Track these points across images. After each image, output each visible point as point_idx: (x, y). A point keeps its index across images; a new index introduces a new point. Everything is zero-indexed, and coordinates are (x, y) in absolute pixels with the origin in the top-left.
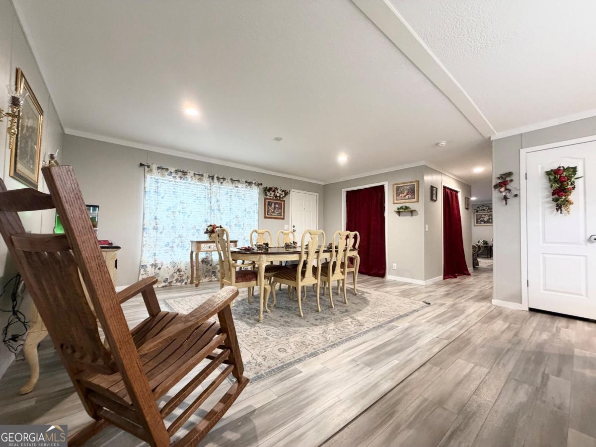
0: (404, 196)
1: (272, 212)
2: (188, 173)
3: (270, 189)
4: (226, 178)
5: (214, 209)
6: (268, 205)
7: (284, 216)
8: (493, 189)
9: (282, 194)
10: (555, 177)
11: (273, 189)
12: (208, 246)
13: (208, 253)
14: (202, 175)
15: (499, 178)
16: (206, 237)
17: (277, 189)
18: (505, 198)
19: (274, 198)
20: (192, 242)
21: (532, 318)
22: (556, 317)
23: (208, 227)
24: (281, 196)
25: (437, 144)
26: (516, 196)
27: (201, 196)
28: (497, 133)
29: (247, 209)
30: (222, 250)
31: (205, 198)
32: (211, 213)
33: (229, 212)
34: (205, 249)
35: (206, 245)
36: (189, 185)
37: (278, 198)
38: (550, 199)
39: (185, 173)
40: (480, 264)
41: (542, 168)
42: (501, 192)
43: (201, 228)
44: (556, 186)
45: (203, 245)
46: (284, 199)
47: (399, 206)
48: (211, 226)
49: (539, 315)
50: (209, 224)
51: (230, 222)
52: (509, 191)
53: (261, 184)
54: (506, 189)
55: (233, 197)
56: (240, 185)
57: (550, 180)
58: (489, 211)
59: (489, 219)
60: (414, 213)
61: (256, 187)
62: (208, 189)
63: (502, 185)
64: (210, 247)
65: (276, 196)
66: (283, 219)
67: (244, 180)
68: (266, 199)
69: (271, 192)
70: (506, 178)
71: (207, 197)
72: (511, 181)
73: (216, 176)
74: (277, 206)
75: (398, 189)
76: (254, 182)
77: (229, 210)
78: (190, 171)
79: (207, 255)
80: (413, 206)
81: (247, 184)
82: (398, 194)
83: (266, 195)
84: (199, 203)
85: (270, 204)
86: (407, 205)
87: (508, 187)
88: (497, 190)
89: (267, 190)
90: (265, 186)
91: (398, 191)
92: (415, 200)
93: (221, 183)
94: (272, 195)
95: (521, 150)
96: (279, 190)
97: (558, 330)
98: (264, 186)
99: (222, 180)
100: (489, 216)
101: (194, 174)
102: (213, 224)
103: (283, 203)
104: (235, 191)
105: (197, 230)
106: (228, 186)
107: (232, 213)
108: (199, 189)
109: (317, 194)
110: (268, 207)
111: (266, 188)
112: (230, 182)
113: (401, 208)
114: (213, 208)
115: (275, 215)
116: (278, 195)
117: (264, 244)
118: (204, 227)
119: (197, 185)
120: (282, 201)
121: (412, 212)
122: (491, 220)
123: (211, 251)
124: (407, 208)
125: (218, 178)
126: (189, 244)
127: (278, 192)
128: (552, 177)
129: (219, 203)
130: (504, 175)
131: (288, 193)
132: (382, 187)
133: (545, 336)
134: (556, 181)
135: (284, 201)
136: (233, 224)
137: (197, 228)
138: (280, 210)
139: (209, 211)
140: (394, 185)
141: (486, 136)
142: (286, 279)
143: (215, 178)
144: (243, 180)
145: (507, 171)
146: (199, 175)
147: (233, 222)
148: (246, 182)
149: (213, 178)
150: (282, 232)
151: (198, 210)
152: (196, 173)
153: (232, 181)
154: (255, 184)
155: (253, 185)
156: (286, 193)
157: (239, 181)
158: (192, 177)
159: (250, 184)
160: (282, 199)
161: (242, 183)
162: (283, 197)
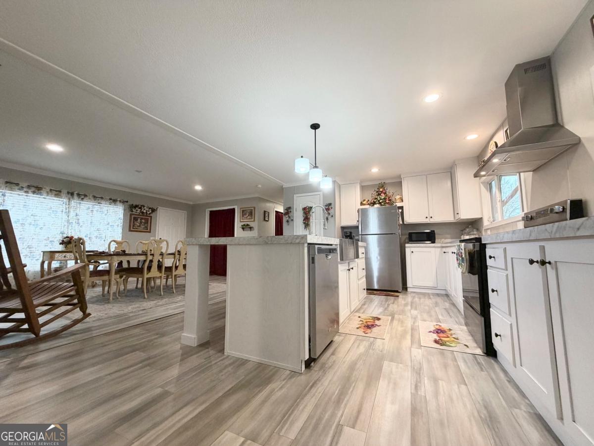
0: (247, 217)
1: (138, 226)
2: (44, 189)
3: (136, 206)
4: (88, 195)
5: (72, 223)
6: (134, 220)
7: (150, 229)
9: (149, 211)
10: (304, 212)
11: (140, 206)
12: (63, 256)
13: (62, 262)
14: (60, 191)
15: (286, 210)
16: (60, 248)
17: (144, 206)
18: (287, 221)
19: (141, 214)
20: (44, 252)
23: (65, 238)
24: (148, 213)
25: (257, 186)
26: (292, 220)
27: (58, 210)
28: (286, 183)
29: (110, 223)
30: (80, 259)
31: (62, 212)
32: (68, 226)
33: (89, 225)
34: (60, 258)
35: (61, 254)
36: (44, 199)
37: (145, 214)
38: (303, 223)
39: (39, 189)
41: (302, 206)
42: (286, 218)
43: (56, 239)
44: (305, 216)
45: (57, 255)
46: (151, 215)
47: (243, 224)
48: (67, 237)
50: (65, 236)
51: (90, 234)
52: (290, 217)
53: (127, 202)
54: (288, 216)
55: (95, 212)
56: (103, 202)
60: (252, 229)
61: (121, 204)
62: (66, 204)
63: (287, 214)
64: (65, 257)
65: (143, 213)
66: (150, 232)
67: (109, 198)
68: (131, 215)
69: (137, 208)
70: (288, 210)
71: (64, 211)
72: (290, 212)
73: (76, 192)
74: (143, 221)
75: (243, 211)
76: (118, 199)
77: (90, 223)
78: (46, 187)
79: (61, 264)
80: (252, 224)
81: (111, 201)
82: (243, 216)
83: (132, 212)
84: (54, 217)
85: (136, 219)
86: (248, 223)
88: (285, 216)
89: (132, 207)
90: (132, 203)
91: (244, 213)
92: (253, 220)
93: (82, 199)
94: (138, 211)
95: (294, 195)
96: (145, 208)
98: (130, 203)
99: (83, 197)
101: (51, 190)
102: (69, 236)
103: (149, 218)
104: (97, 207)
105: (51, 241)
106: (90, 202)
107: (93, 226)
108: (54, 203)
109: (186, 212)
110: (134, 222)
111: (132, 205)
112: (92, 198)
113: (244, 225)
114: (70, 221)
115: (141, 229)
116: (145, 211)
117: (121, 251)
118: (60, 238)
119: (54, 200)
121: (251, 228)
123: (67, 260)
124: (248, 225)
125: (79, 195)
126: (40, 255)
127: (144, 209)
129: (78, 217)
131: (155, 210)
132: (234, 210)
134: (305, 214)
135: (151, 217)
136: (93, 237)
137: (50, 240)
138: (146, 225)
139: (66, 224)
140: (241, 208)
142: (135, 273)
143: (75, 195)
144: (106, 197)
145: (289, 207)
146: (56, 191)
147: (93, 235)
148: (110, 199)
149: (72, 194)
150: (141, 242)
151: (53, 223)
152: (53, 189)
153: (95, 197)
154: (120, 201)
155: (118, 202)
156: (153, 210)
157: (102, 198)
158: (47, 192)
159: (115, 201)
160: (148, 215)
161: (106, 200)
162: (150, 214)
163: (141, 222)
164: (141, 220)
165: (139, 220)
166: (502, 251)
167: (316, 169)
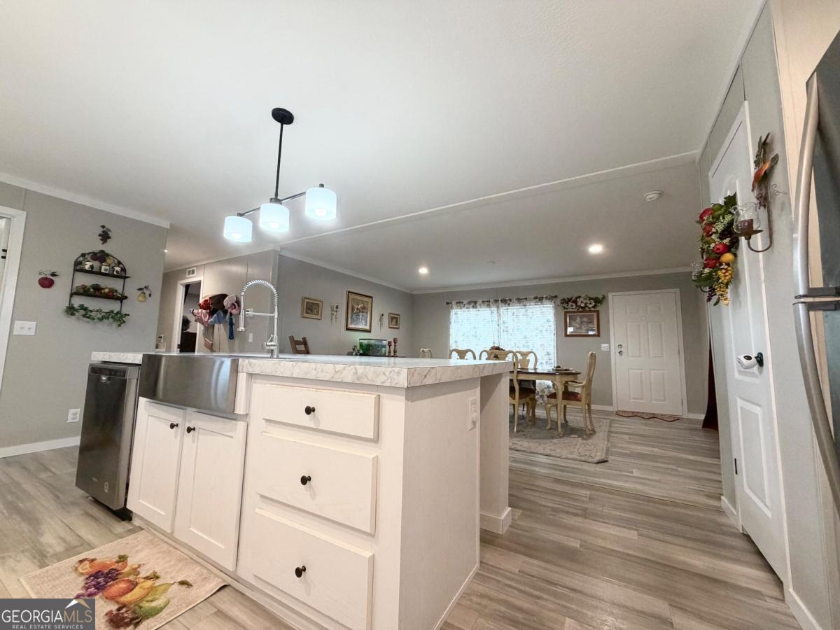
1: (578, 329)
2: (478, 302)
3: (570, 300)
4: (513, 299)
6: (570, 320)
7: (599, 331)
9: (590, 304)
11: (574, 299)
14: (489, 301)
17: (579, 298)
19: (579, 310)
36: (479, 312)
37: (586, 309)
39: (475, 302)
46: (596, 309)
53: (556, 297)
56: (528, 303)
61: (548, 302)
62: (495, 314)
65: (582, 307)
66: (598, 335)
67: (533, 297)
68: (565, 313)
69: (570, 303)
74: (585, 319)
76: (545, 296)
78: (479, 300)
81: (537, 300)
83: (566, 309)
85: (573, 318)
89: (565, 302)
93: (509, 304)
94: (574, 307)
96: (583, 299)
98: (561, 296)
99: (509, 302)
101: (483, 301)
103: (595, 314)
104: (523, 311)
106: (515, 307)
109: (678, 290)
110: (571, 323)
111: (564, 299)
112: (517, 302)
115: (582, 332)
116: (584, 305)
119: (485, 311)
120: (594, 311)
125: (504, 301)
127: (582, 302)
129: (506, 325)
135: (598, 312)
138: (591, 325)
144: (531, 297)
146: (487, 302)
148: (536, 298)
152: (485, 300)
153: (519, 300)
154: (546, 298)
155: (544, 300)
156: (598, 301)
157: (526, 299)
158: (480, 305)
159: (541, 299)
160: (592, 309)
161: (530, 300)
162: (593, 307)
163: (582, 323)
164: (580, 318)
165: (578, 320)
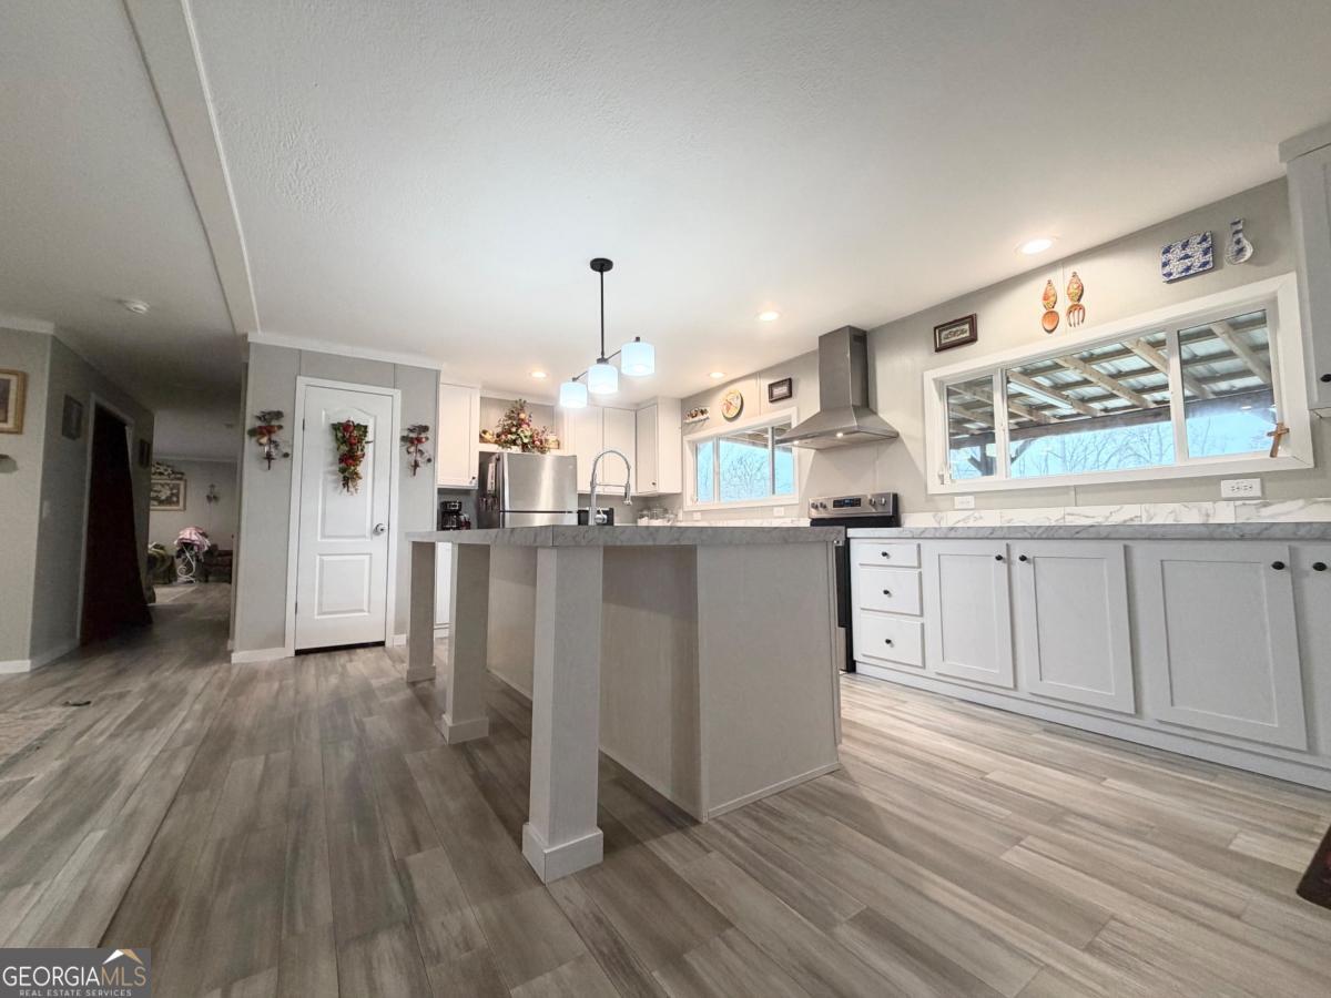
8: (247, 436)
10: (344, 436)
15: (259, 418)
18: (269, 457)
21: (305, 663)
22: (333, 653)
26: (286, 455)
28: (259, 332)
38: (336, 468)
40: (158, 600)
41: (327, 417)
42: (261, 444)
44: (345, 448)
49: (311, 657)
52: (276, 445)
54: (270, 441)
57: (337, 439)
58: (173, 476)
59: (172, 494)
60: (6, 464)
63: (265, 431)
70: (271, 419)
72: (280, 427)
87: (274, 437)
88: (254, 439)
95: (298, 378)
97: (344, 667)
100: (171, 489)
121: (3, 461)
122: (175, 499)
128: (340, 435)
130: (269, 413)
133: (334, 680)
134: (345, 442)
141: (240, 330)
145: (275, 409)
166: (915, 547)
167: (602, 366)
